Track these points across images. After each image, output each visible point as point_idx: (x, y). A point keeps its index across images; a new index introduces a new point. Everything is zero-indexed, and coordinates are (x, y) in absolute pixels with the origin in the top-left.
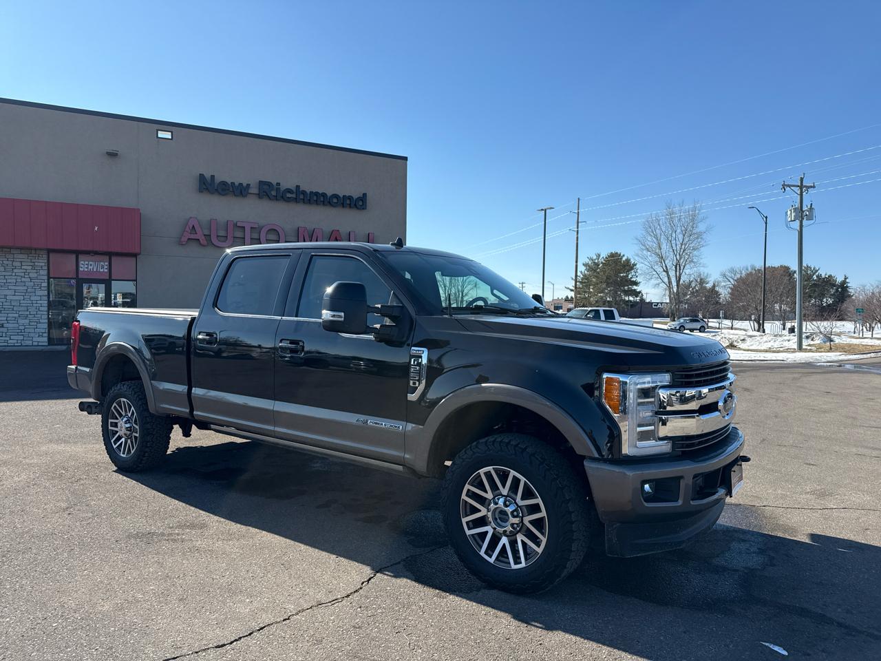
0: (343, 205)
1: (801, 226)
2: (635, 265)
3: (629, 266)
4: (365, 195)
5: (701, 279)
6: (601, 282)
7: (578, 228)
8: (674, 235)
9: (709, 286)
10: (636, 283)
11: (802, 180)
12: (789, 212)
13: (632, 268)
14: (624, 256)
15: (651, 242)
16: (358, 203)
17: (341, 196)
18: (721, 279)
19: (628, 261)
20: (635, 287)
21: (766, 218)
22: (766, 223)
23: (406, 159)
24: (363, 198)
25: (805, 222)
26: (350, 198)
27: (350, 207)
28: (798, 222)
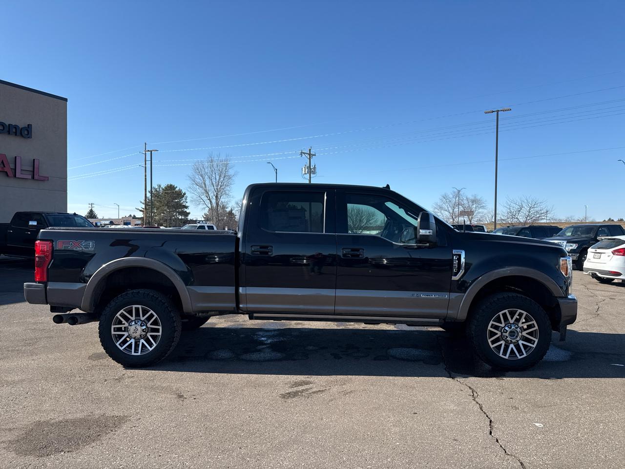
0: (9, 133)
1: (310, 177)
2: (185, 194)
3: (180, 195)
4: (29, 126)
5: (223, 206)
6: (163, 205)
7: (146, 165)
8: (214, 176)
9: (228, 210)
10: (187, 207)
11: (310, 150)
12: (304, 169)
13: (183, 196)
14: (177, 187)
15: (199, 179)
16: (25, 132)
17: (7, 124)
18: (235, 206)
19: (180, 191)
20: (186, 210)
21: (276, 170)
22: (276, 173)
23: (66, 100)
24: (29, 128)
25: (312, 175)
26: (16, 127)
27: (16, 135)
28: (308, 175)
